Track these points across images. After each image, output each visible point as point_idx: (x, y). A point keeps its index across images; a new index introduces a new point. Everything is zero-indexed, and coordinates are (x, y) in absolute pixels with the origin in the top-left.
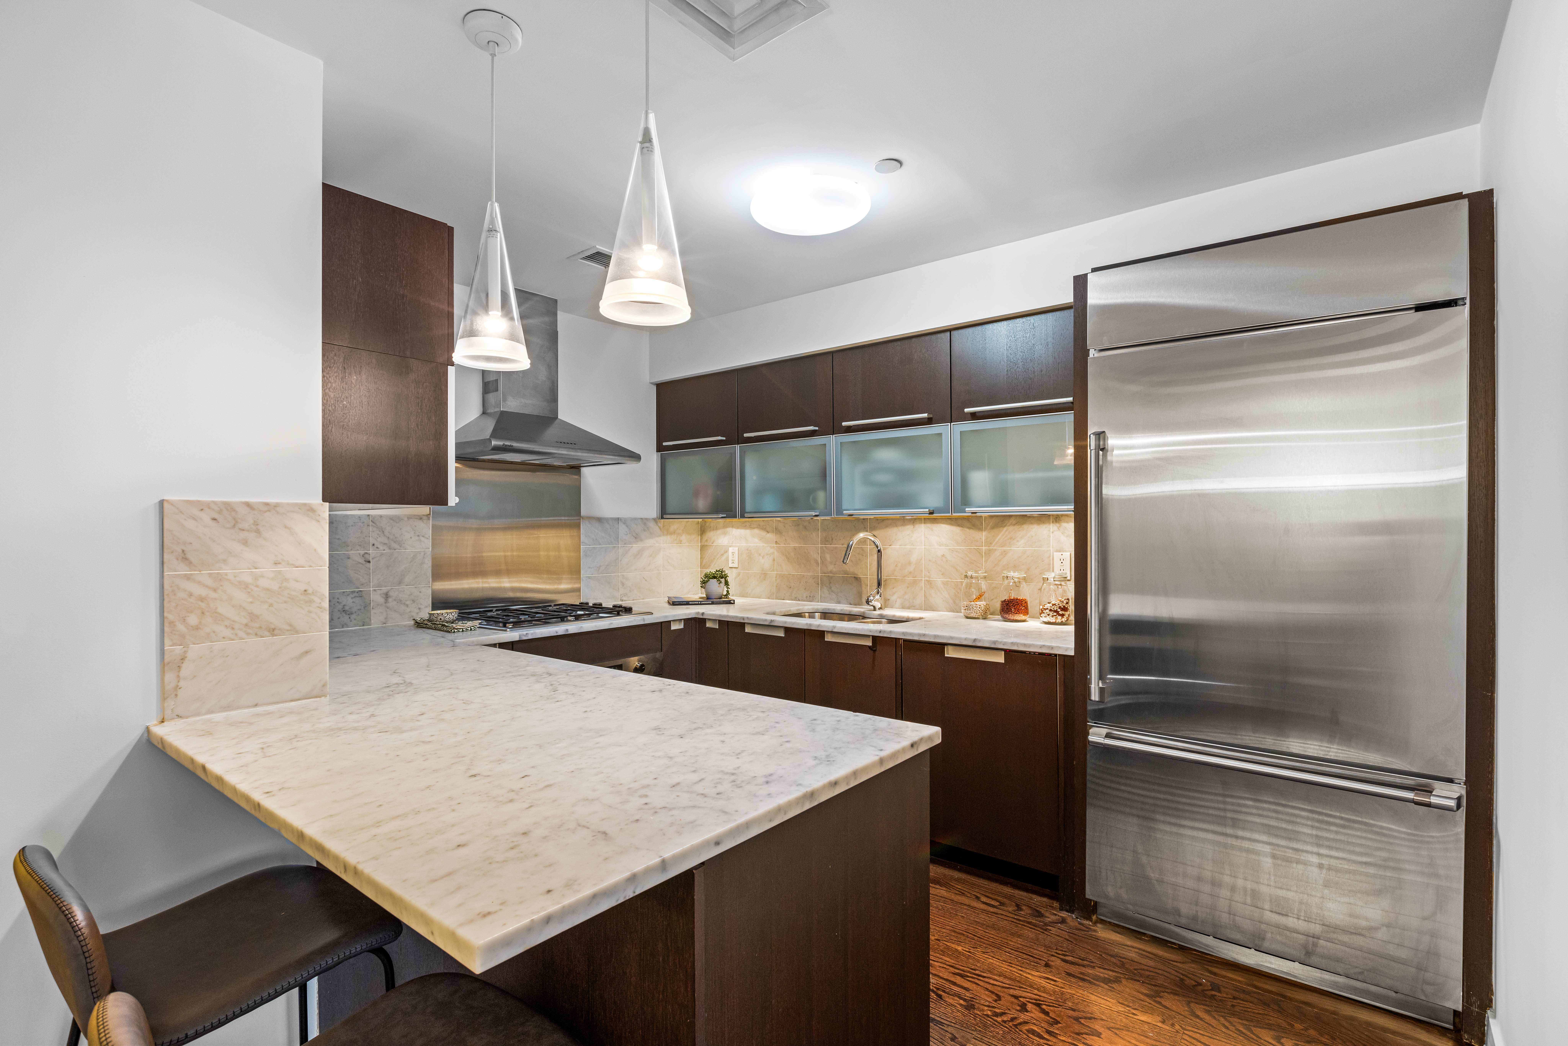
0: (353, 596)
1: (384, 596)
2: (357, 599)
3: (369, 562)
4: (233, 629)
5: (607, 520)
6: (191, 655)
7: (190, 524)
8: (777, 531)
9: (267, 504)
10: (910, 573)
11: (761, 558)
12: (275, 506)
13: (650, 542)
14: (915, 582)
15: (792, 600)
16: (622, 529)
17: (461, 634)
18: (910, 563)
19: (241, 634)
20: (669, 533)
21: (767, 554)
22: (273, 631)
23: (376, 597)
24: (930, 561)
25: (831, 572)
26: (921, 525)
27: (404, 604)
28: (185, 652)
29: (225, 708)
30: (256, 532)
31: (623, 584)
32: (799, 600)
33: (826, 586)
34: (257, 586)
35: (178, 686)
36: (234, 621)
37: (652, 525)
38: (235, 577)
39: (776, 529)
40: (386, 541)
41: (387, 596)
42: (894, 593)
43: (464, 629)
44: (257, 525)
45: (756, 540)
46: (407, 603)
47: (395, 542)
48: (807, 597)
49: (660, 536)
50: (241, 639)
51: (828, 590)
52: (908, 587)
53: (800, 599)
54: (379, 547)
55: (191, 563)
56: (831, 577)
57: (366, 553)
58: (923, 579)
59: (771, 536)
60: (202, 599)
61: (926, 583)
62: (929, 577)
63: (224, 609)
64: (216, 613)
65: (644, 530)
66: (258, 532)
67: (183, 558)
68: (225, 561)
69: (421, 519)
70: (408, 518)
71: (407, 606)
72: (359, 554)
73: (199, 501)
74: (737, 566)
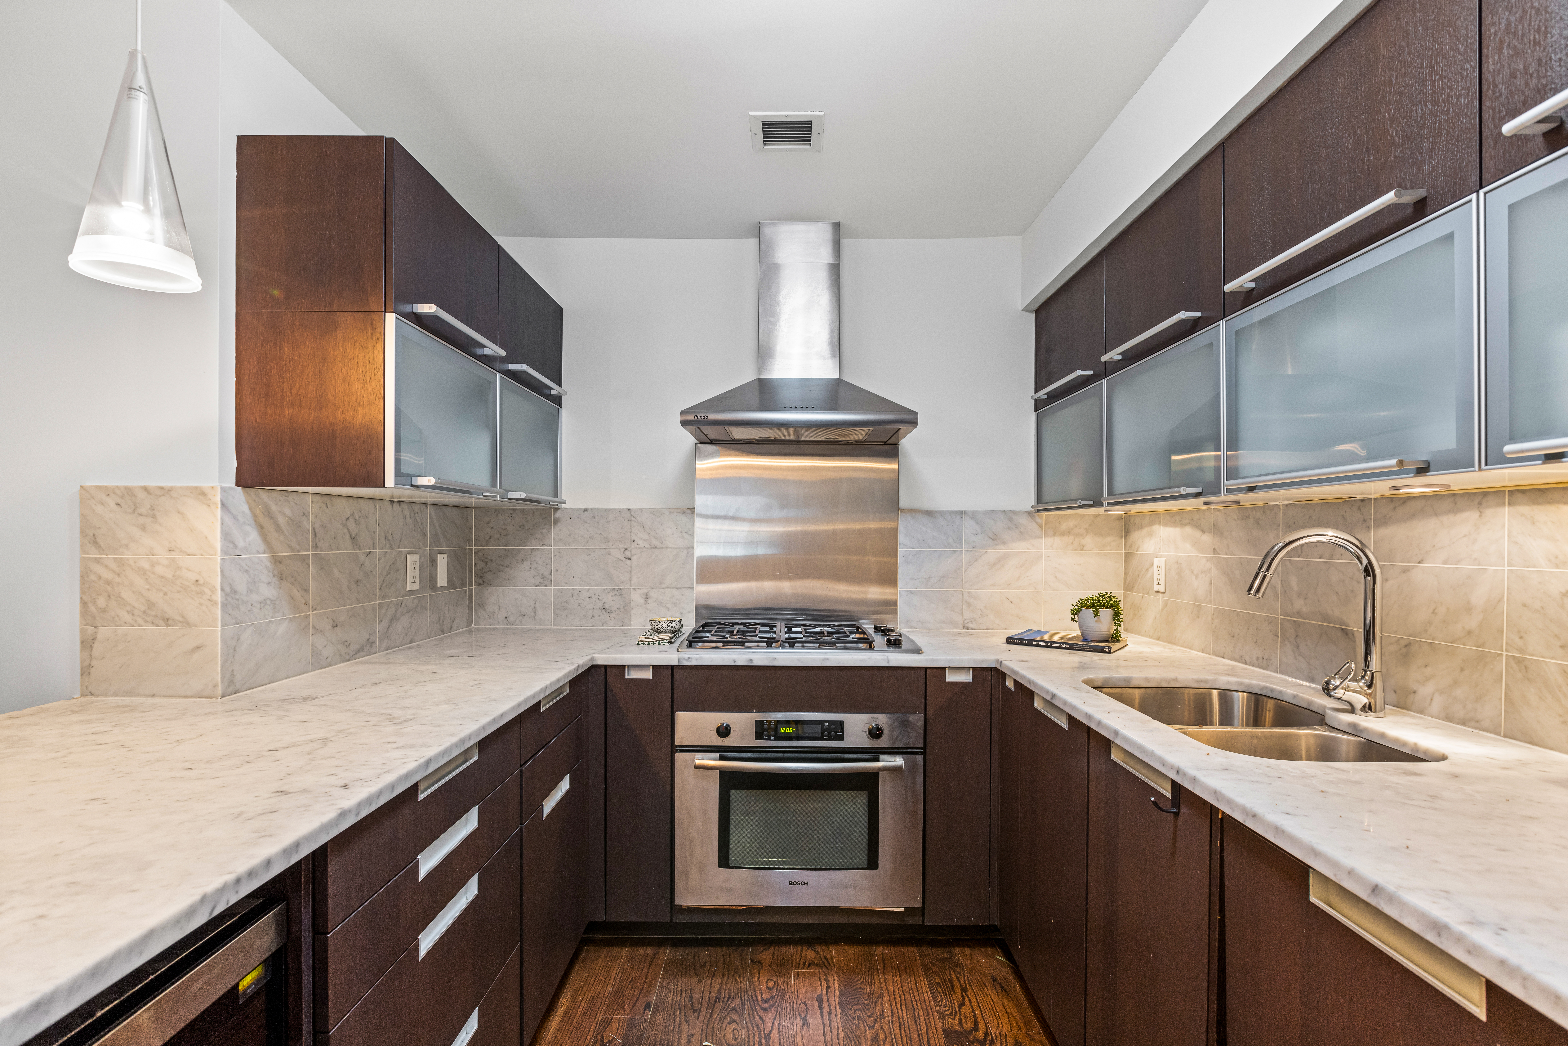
0: (613, 594)
1: (644, 596)
2: (617, 597)
3: (629, 559)
4: (133, 615)
5: (942, 513)
6: (100, 636)
7: (99, 509)
8: (1216, 530)
9: (162, 488)
10: (1469, 633)
11: (1194, 577)
12: (169, 490)
13: (1020, 546)
14: (1481, 660)
15: (1235, 660)
16: (968, 526)
17: (647, 647)
18: (1468, 609)
19: (140, 621)
20: (1056, 532)
21: (1202, 572)
22: (167, 621)
23: (636, 597)
24: (1524, 605)
25: (1299, 614)
26: (1500, 510)
27: (665, 607)
28: (96, 633)
29: (127, 693)
30: (153, 518)
31: (969, 605)
32: (1246, 663)
33: (1290, 642)
34: (154, 573)
35: (90, 665)
36: (134, 607)
37: (1024, 520)
38: (135, 562)
39: (1214, 525)
40: (646, 537)
41: (647, 597)
42: (1427, 679)
43: (650, 643)
44: (154, 510)
45: (1188, 546)
46: (668, 606)
47: (656, 538)
48: (1258, 658)
49: (1040, 537)
50: (140, 626)
51: (1293, 651)
52: (1462, 670)
53: (1248, 661)
54: (639, 543)
55: (100, 547)
56: (1299, 625)
57: (627, 549)
58: (1505, 653)
59: (1207, 539)
60: (108, 583)
61: (1512, 663)
62: (1521, 651)
63: (126, 594)
64: (119, 597)
65: (1009, 528)
66: (154, 517)
67: (94, 542)
68: (127, 546)
69: (684, 513)
70: (670, 512)
71: (668, 609)
72: (620, 550)
73: (106, 487)
74: (1162, 590)
